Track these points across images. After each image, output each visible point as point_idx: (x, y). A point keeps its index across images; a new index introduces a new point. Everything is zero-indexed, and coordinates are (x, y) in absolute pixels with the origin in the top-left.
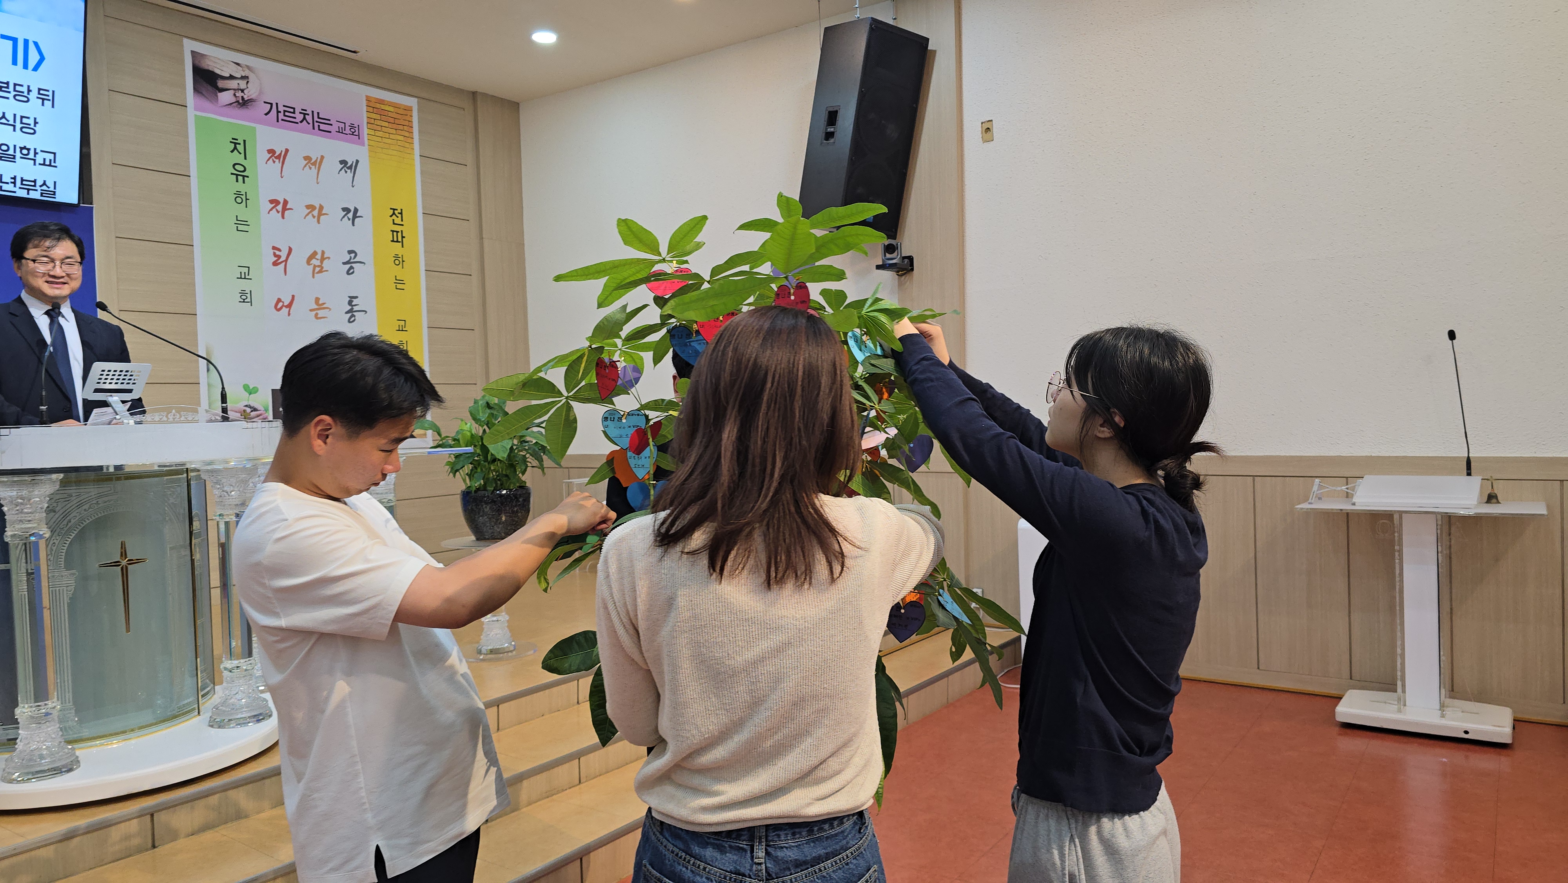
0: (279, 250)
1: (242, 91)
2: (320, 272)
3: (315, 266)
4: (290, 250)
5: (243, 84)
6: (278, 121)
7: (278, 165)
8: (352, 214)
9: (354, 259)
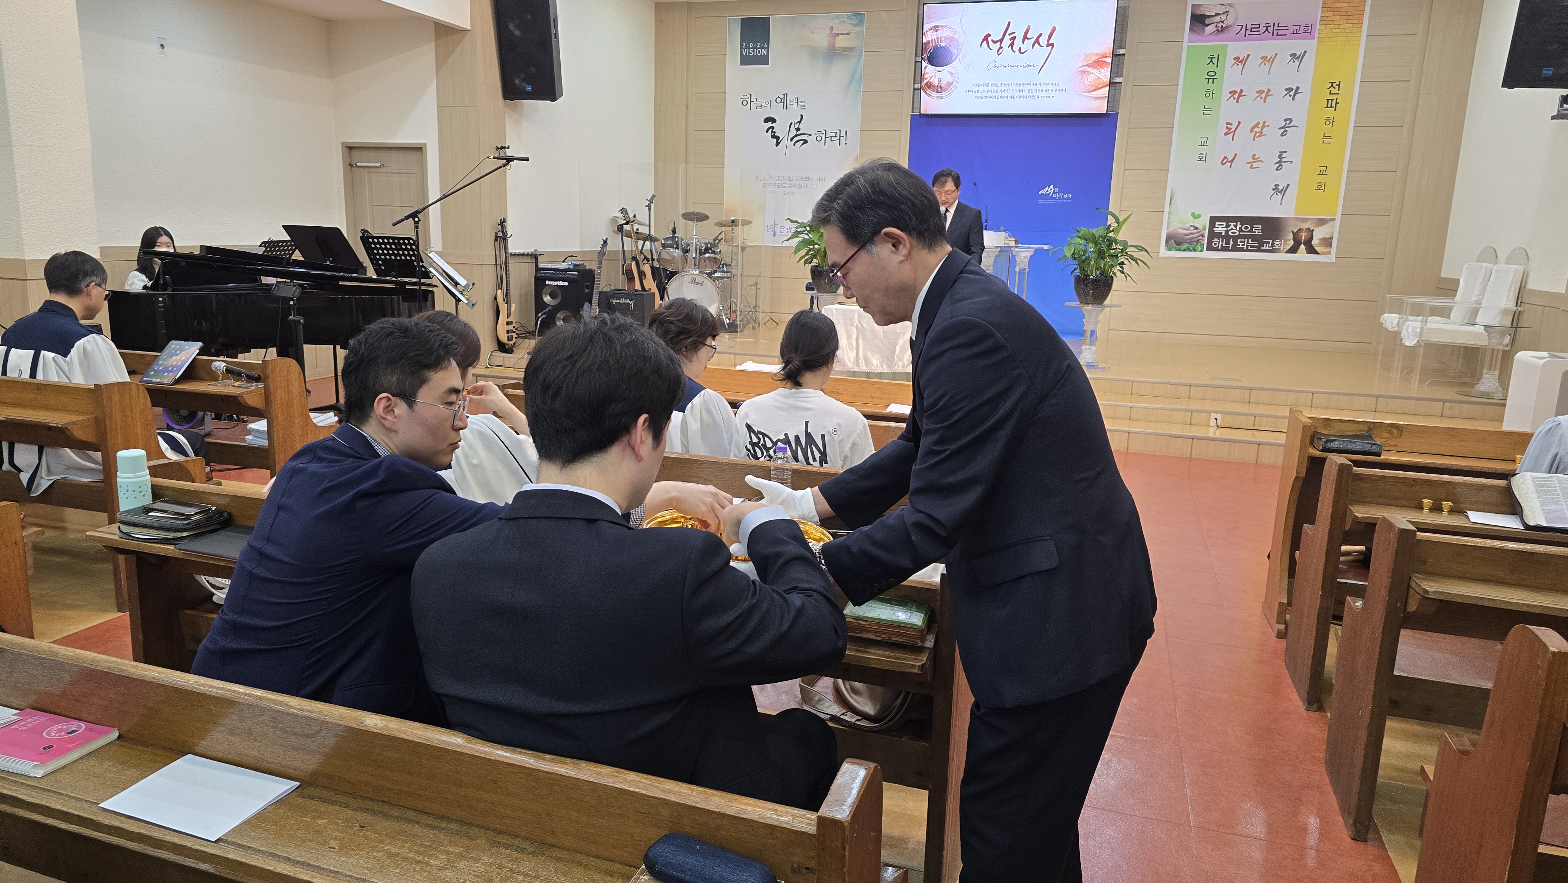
0: (1231, 124)
1: (1222, 22)
2: (1258, 136)
3: (1256, 133)
4: (1239, 123)
5: (1223, 17)
6: (1245, 36)
7: (1241, 66)
8: (1293, 92)
9: (1289, 124)
